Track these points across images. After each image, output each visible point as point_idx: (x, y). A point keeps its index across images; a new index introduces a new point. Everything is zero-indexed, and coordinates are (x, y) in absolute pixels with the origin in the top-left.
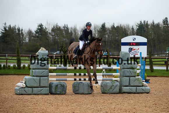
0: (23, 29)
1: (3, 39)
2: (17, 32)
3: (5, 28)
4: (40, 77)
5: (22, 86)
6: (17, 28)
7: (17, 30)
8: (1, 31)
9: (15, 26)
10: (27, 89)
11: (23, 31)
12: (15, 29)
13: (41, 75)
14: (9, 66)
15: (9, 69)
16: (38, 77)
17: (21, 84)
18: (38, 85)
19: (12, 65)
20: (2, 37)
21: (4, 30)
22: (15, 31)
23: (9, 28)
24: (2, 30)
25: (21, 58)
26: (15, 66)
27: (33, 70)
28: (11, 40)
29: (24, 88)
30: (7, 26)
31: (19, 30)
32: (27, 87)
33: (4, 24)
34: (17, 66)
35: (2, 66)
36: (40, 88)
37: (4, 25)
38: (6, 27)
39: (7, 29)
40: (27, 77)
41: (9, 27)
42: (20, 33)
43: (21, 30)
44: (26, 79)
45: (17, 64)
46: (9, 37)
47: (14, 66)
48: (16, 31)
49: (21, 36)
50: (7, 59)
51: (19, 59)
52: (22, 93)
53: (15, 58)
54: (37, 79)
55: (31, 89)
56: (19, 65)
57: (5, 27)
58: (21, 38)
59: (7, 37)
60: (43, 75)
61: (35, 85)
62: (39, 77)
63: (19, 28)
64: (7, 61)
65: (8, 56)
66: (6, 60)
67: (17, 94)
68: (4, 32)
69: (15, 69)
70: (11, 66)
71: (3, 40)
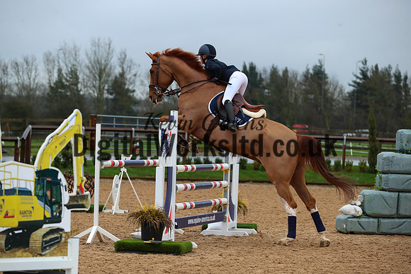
0: (409, 77)
1: (357, 99)
2: (394, 83)
3: (364, 73)
4: (399, 192)
5: (353, 212)
6: (392, 72)
7: (393, 79)
8: (355, 79)
9: (390, 67)
10: (367, 220)
11: (408, 82)
12: (389, 74)
13: (401, 187)
14: (350, 165)
15: (350, 171)
16: (393, 193)
17: (353, 208)
18: (394, 212)
19: (356, 163)
20: (356, 94)
21: (361, 76)
22: (387, 80)
23: (373, 72)
24: (357, 77)
25: (383, 145)
26: (363, 166)
27: (383, 175)
28: (376, 102)
29: (357, 217)
30: (370, 68)
31: (398, 77)
32: (367, 215)
33: (363, 63)
34: (368, 165)
35: (333, 163)
36: (397, 220)
37: (361, 66)
38: (367, 70)
39: (369, 74)
40: (367, 191)
41: (374, 69)
42: (402, 84)
43: (403, 78)
44: (364, 196)
45: (369, 160)
46: (371, 95)
47: (362, 164)
48: (389, 82)
49: (404, 94)
50: (345, 148)
51: (374, 149)
52: (352, 230)
53: (366, 145)
54: (390, 197)
55: (376, 220)
56: (373, 163)
57: (365, 70)
58: (403, 98)
59: (366, 94)
60: (406, 188)
61: (386, 212)
62: (397, 194)
63: (400, 73)
64: (344, 152)
65: (347, 139)
66: (342, 150)
67: (341, 232)
68: (361, 82)
69: (364, 172)
70: (354, 164)
71: (359, 102)
